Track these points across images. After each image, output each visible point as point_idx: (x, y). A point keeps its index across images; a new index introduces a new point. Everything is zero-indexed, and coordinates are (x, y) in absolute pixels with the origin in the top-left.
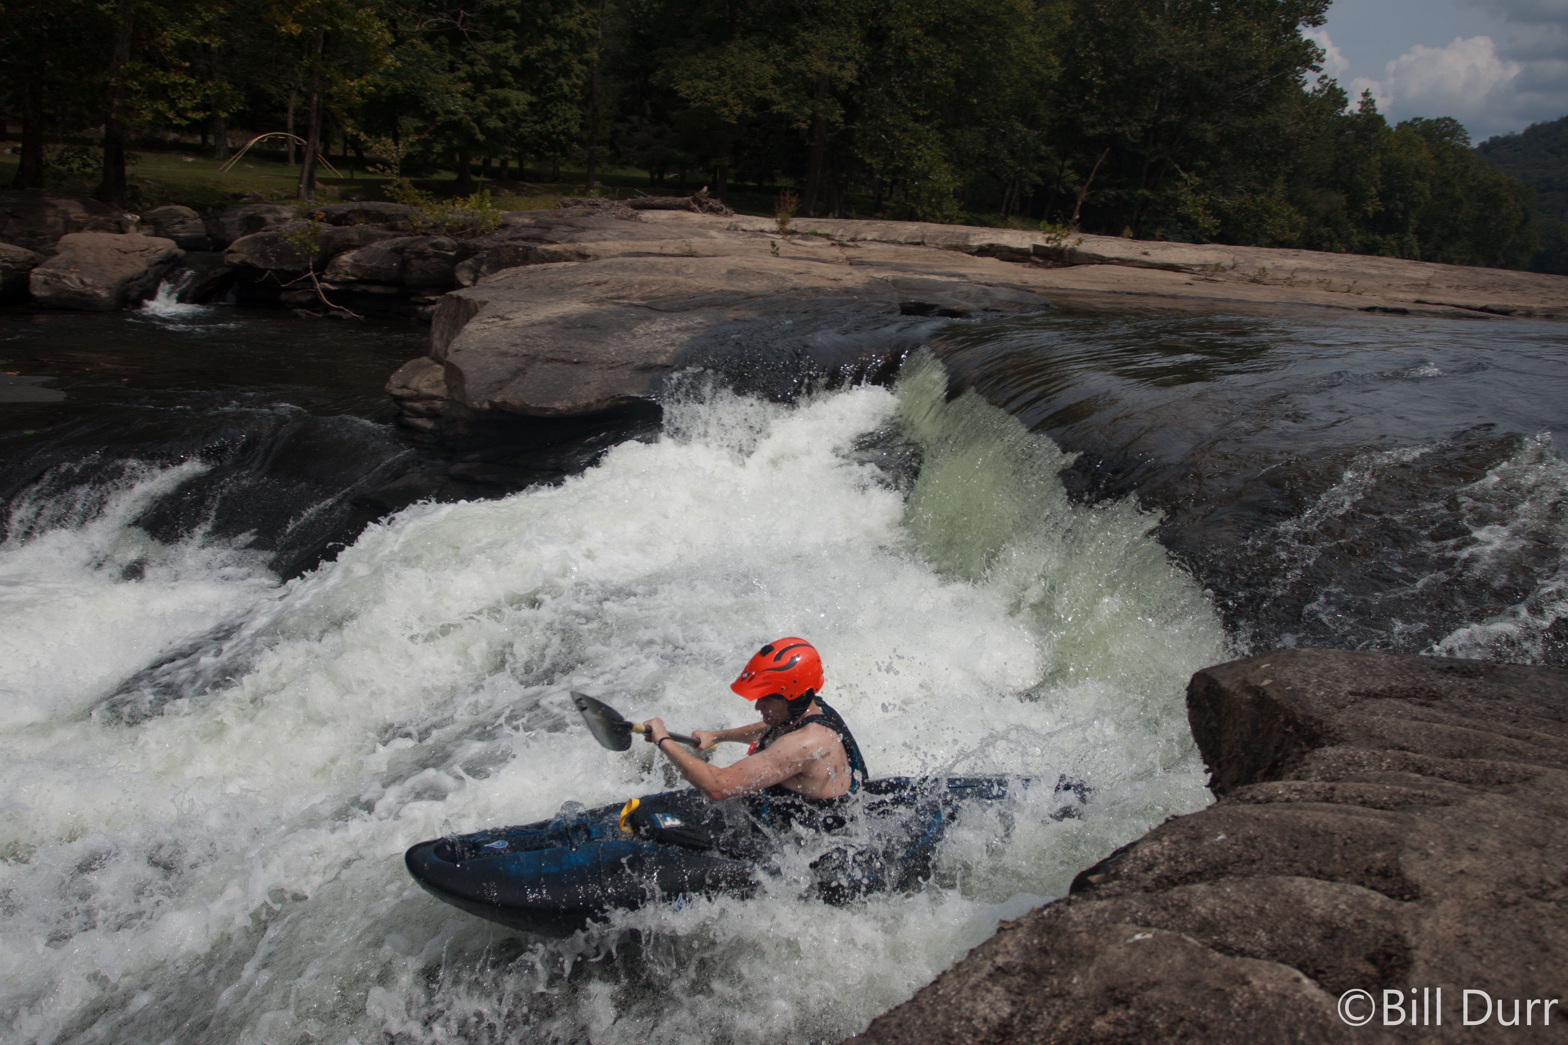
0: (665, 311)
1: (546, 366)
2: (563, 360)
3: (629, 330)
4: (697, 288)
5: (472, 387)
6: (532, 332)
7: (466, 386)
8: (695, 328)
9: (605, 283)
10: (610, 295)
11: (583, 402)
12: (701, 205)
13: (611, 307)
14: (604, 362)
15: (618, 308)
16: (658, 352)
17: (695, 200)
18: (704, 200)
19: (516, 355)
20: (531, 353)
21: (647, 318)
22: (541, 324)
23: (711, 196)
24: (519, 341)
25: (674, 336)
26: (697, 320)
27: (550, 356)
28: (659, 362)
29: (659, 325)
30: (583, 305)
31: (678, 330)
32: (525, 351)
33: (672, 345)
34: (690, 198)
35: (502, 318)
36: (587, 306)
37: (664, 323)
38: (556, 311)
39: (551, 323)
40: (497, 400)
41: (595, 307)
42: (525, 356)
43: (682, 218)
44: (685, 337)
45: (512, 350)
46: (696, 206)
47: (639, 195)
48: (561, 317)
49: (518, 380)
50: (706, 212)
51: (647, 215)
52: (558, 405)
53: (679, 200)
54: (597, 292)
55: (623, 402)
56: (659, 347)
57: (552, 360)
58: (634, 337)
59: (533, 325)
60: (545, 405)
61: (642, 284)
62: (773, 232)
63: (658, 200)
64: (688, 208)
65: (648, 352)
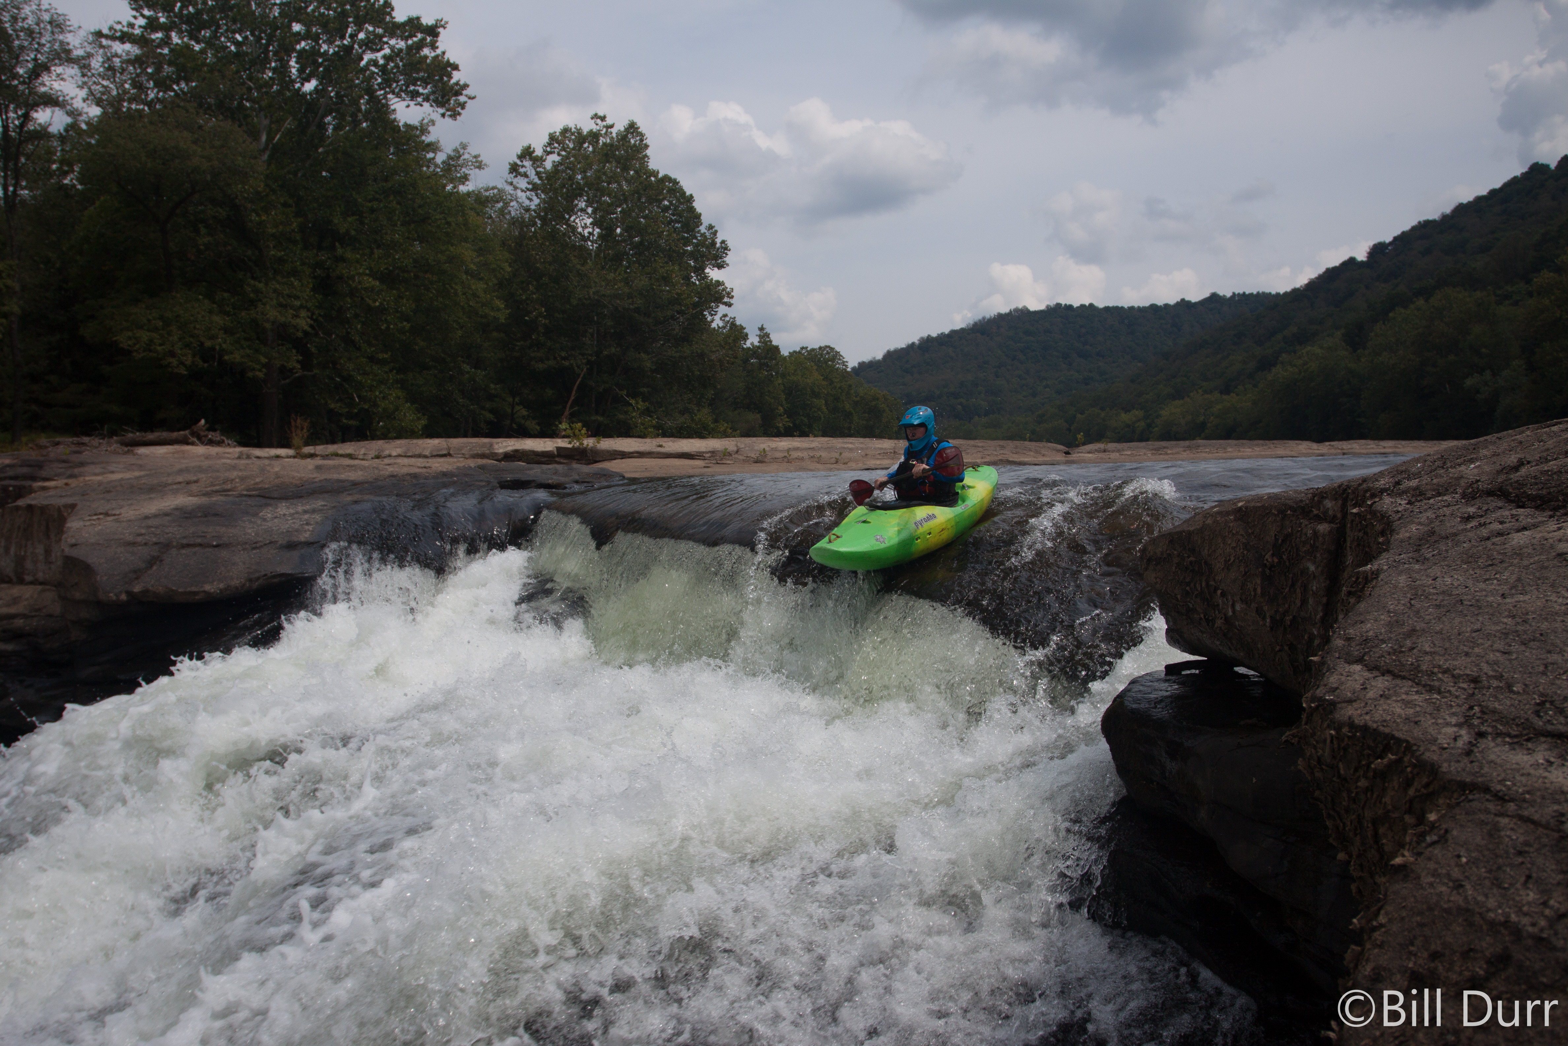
0: (280, 499)
1: (184, 551)
2: (200, 545)
3: (256, 515)
4: (301, 479)
5: (105, 578)
6: (150, 522)
7: (98, 578)
8: (321, 510)
9: (196, 482)
10: (214, 488)
11: (236, 582)
12: (199, 438)
13: (223, 498)
14: (246, 543)
15: (231, 499)
16: (297, 531)
17: (193, 434)
18: (202, 433)
19: (146, 544)
20: (162, 540)
21: (267, 505)
22: (156, 516)
23: (209, 430)
24: (143, 531)
25: (306, 516)
26: (319, 503)
27: (185, 541)
28: (303, 539)
29: (283, 509)
30: (191, 498)
31: (305, 512)
32: (154, 540)
33: (307, 524)
34: (187, 432)
35: (107, 514)
36: (196, 499)
37: (288, 508)
38: (167, 504)
39: (166, 514)
40: (137, 589)
41: (204, 500)
42: (156, 544)
43: (183, 452)
44: (318, 517)
45: (139, 539)
46: (195, 440)
47: (126, 431)
48: (176, 509)
49: (155, 568)
50: (206, 445)
51: (142, 450)
52: (207, 587)
53: (175, 435)
54: (194, 488)
55: (275, 580)
56: (296, 526)
57: (188, 545)
58: (265, 520)
59: (147, 518)
60: (194, 589)
61: (243, 479)
62: (290, 457)
63: (151, 436)
64: (185, 442)
65: (288, 531)
